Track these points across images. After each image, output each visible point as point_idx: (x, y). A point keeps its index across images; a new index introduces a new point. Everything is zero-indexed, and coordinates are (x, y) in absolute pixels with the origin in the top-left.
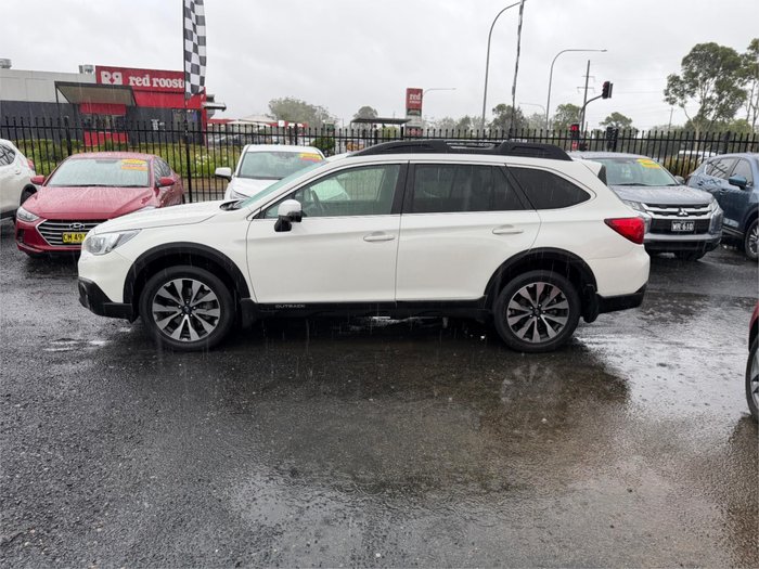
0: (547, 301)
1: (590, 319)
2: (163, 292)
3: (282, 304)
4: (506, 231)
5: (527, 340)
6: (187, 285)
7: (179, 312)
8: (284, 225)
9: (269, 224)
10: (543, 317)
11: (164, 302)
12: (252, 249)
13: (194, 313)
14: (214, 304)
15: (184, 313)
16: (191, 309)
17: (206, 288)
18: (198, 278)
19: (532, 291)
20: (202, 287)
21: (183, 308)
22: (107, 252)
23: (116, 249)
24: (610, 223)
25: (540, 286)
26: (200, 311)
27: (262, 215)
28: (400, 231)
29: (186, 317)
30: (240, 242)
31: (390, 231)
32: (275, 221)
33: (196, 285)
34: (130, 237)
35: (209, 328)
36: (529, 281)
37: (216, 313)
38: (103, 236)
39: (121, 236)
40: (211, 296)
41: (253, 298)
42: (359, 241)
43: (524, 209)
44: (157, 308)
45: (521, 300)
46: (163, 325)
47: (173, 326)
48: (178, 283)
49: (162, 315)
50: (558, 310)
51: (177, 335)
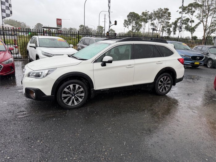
0: (166, 81)
1: (174, 85)
2: (66, 90)
3: (103, 89)
4: (159, 63)
5: (162, 92)
6: (74, 86)
7: (71, 96)
8: (104, 64)
9: (100, 64)
10: (165, 85)
11: (65, 93)
12: (95, 72)
13: (76, 96)
14: (82, 92)
15: (72, 96)
16: (75, 94)
17: (80, 87)
18: (78, 84)
19: (164, 79)
20: (79, 86)
21: (72, 94)
22: (44, 77)
23: (48, 76)
24: (179, 60)
25: (165, 77)
26: (77, 95)
27: (96, 61)
28: (135, 64)
29: (73, 97)
30: (91, 70)
33: (77, 86)
34: (53, 71)
35: (80, 100)
36: (163, 77)
37: (83, 95)
38: (42, 71)
39: (49, 71)
40: (82, 89)
41: (94, 89)
42: (125, 68)
43: (161, 57)
44: (64, 95)
45: (161, 82)
46: (65, 101)
47: (69, 101)
48: (71, 86)
49: (65, 98)
50: (168, 83)
51: (70, 104)
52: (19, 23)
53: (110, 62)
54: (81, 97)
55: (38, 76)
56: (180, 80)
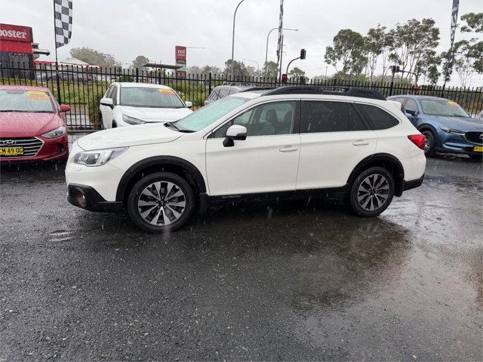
0: (379, 185)
1: (399, 195)
2: (146, 192)
3: (226, 196)
4: (360, 143)
5: (367, 209)
6: (164, 186)
7: (157, 205)
8: (229, 142)
9: (220, 141)
10: (376, 195)
11: (145, 198)
12: (210, 159)
13: (167, 205)
14: (181, 199)
15: (160, 205)
16: (165, 203)
17: (177, 187)
18: (172, 181)
19: (371, 179)
20: (174, 186)
21: (159, 202)
22: (102, 164)
23: (110, 162)
24: (410, 137)
25: (376, 177)
26: (171, 204)
27: (213, 135)
28: (301, 145)
29: (162, 208)
30: (201, 154)
31: (295, 145)
32: (223, 139)
33: (170, 185)
34: (121, 152)
35: (177, 215)
36: (370, 174)
37: (183, 204)
38: (98, 152)
39: (113, 152)
40: (180, 193)
41: (208, 193)
42: (277, 151)
43: (367, 130)
44: (142, 203)
45: (365, 185)
46: (145, 215)
47: (152, 215)
48: (158, 185)
49: (145, 208)
50: (383, 190)
51: (154, 222)
52: (101, 57)
53: (242, 137)
54: (178, 209)
55: (92, 161)
56: (415, 184)
